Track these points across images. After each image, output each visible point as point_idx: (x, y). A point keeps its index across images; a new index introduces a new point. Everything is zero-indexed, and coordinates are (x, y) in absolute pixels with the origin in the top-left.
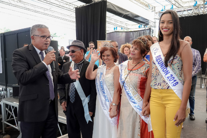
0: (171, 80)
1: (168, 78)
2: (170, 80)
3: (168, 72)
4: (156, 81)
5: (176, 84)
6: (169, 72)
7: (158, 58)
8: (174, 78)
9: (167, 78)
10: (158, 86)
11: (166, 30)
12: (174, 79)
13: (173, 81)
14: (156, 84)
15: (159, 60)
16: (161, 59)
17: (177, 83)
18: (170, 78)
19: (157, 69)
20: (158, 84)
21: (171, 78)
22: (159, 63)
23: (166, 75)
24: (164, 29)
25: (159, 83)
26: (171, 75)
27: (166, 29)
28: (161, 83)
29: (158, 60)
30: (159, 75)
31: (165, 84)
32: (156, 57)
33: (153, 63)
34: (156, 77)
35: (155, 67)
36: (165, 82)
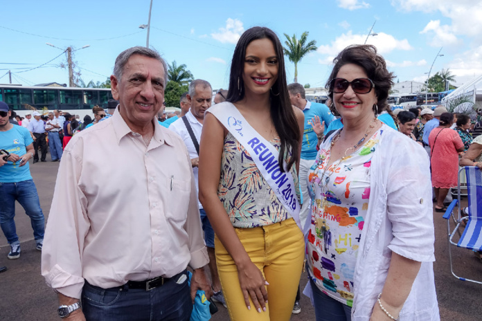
3: (285, 179)
6: (288, 179)
7: (256, 146)
9: (282, 194)
10: (264, 217)
15: (261, 150)
16: (265, 147)
19: (255, 173)
22: (261, 159)
26: (288, 186)
28: (268, 208)
29: (258, 150)
30: (260, 188)
31: (279, 211)
32: (249, 143)
33: (244, 157)
34: (252, 193)
35: (251, 168)
36: (276, 204)
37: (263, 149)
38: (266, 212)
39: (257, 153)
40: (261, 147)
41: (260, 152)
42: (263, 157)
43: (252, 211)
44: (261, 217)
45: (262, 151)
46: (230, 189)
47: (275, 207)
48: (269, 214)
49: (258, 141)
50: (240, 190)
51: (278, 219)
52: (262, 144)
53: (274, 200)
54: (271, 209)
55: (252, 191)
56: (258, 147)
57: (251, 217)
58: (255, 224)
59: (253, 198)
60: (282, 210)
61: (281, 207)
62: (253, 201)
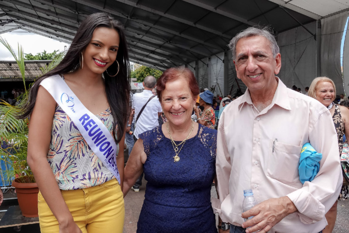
4: (75, 170)
6: (113, 150)
7: (86, 122)
10: (84, 182)
11: (103, 64)
14: (77, 177)
15: (90, 126)
16: (94, 123)
19: (80, 141)
20: (81, 177)
22: (90, 135)
23: (107, 157)
24: (97, 61)
25: (84, 175)
27: (104, 62)
28: (89, 173)
29: (88, 126)
30: (83, 155)
31: (100, 175)
32: (80, 120)
33: (73, 127)
34: (75, 159)
35: (77, 138)
36: (97, 171)
37: (93, 125)
38: (87, 177)
39: (87, 129)
40: (91, 123)
41: (90, 128)
42: (92, 132)
43: (74, 175)
44: (82, 181)
45: (92, 127)
46: (57, 153)
47: (96, 173)
48: (90, 179)
49: (89, 117)
50: (66, 155)
51: (98, 183)
52: (92, 121)
53: (95, 166)
54: (92, 176)
55: (76, 156)
56: (88, 123)
57: (73, 180)
58: (76, 188)
59: (75, 164)
60: (103, 176)
61: (102, 173)
62: (75, 167)
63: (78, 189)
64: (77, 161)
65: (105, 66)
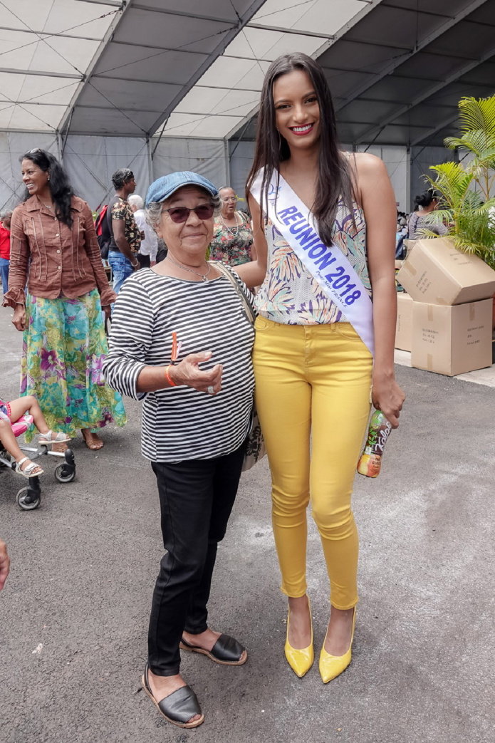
0: (337, 285)
1: (329, 277)
2: (334, 286)
3: (330, 259)
4: (289, 297)
5: (355, 298)
8: (348, 277)
9: (326, 279)
10: (304, 314)
12: (349, 283)
13: (344, 288)
14: (293, 307)
15: (295, 220)
16: (301, 216)
17: (356, 295)
18: (335, 279)
19: (288, 254)
20: (298, 308)
21: (338, 278)
22: (293, 232)
23: (321, 268)
24: (295, 129)
25: (303, 305)
26: (338, 269)
28: (311, 302)
29: (290, 221)
30: (299, 275)
31: (327, 306)
33: (275, 233)
34: (288, 281)
35: (284, 248)
36: (323, 298)
37: (298, 220)
38: (307, 308)
40: (297, 217)
41: (292, 223)
43: (289, 304)
44: (300, 313)
47: (322, 302)
48: (311, 310)
49: (295, 209)
50: (272, 276)
51: (325, 318)
52: (298, 214)
53: (318, 292)
54: (315, 306)
55: (288, 277)
56: (292, 217)
57: (287, 312)
58: (292, 322)
59: (289, 288)
60: (333, 307)
61: (332, 302)
62: (289, 293)
63: (295, 324)
64: (291, 284)
65: (310, 130)
